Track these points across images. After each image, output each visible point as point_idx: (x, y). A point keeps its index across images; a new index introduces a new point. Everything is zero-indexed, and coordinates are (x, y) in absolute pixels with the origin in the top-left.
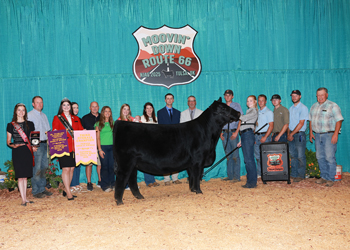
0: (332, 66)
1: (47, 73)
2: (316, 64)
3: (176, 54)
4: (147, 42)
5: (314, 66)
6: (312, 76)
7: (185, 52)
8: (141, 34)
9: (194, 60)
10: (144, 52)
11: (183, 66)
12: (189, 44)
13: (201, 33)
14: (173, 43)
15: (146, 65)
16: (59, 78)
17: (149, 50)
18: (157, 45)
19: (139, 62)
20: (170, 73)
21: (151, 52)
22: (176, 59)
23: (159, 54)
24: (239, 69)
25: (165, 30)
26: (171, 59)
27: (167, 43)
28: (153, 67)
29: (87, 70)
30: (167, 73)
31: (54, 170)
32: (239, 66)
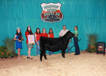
0: (104, 16)
1: (11, 18)
2: (99, 16)
3: (55, 12)
4: (45, 8)
5: (98, 16)
6: (98, 19)
7: (58, 11)
8: (43, 5)
9: (61, 14)
10: (44, 11)
11: (57, 16)
12: (59, 9)
13: (63, 5)
14: (54, 8)
15: (45, 15)
16: (15, 19)
17: (46, 10)
18: (49, 9)
19: (43, 15)
20: (53, 18)
21: (46, 11)
22: (55, 14)
23: (49, 12)
24: (75, 17)
25: (51, 4)
26: (53, 13)
27: (52, 8)
28: (47, 16)
29: (25, 17)
30: (52, 18)
31: (15, 51)
32: (75, 16)
